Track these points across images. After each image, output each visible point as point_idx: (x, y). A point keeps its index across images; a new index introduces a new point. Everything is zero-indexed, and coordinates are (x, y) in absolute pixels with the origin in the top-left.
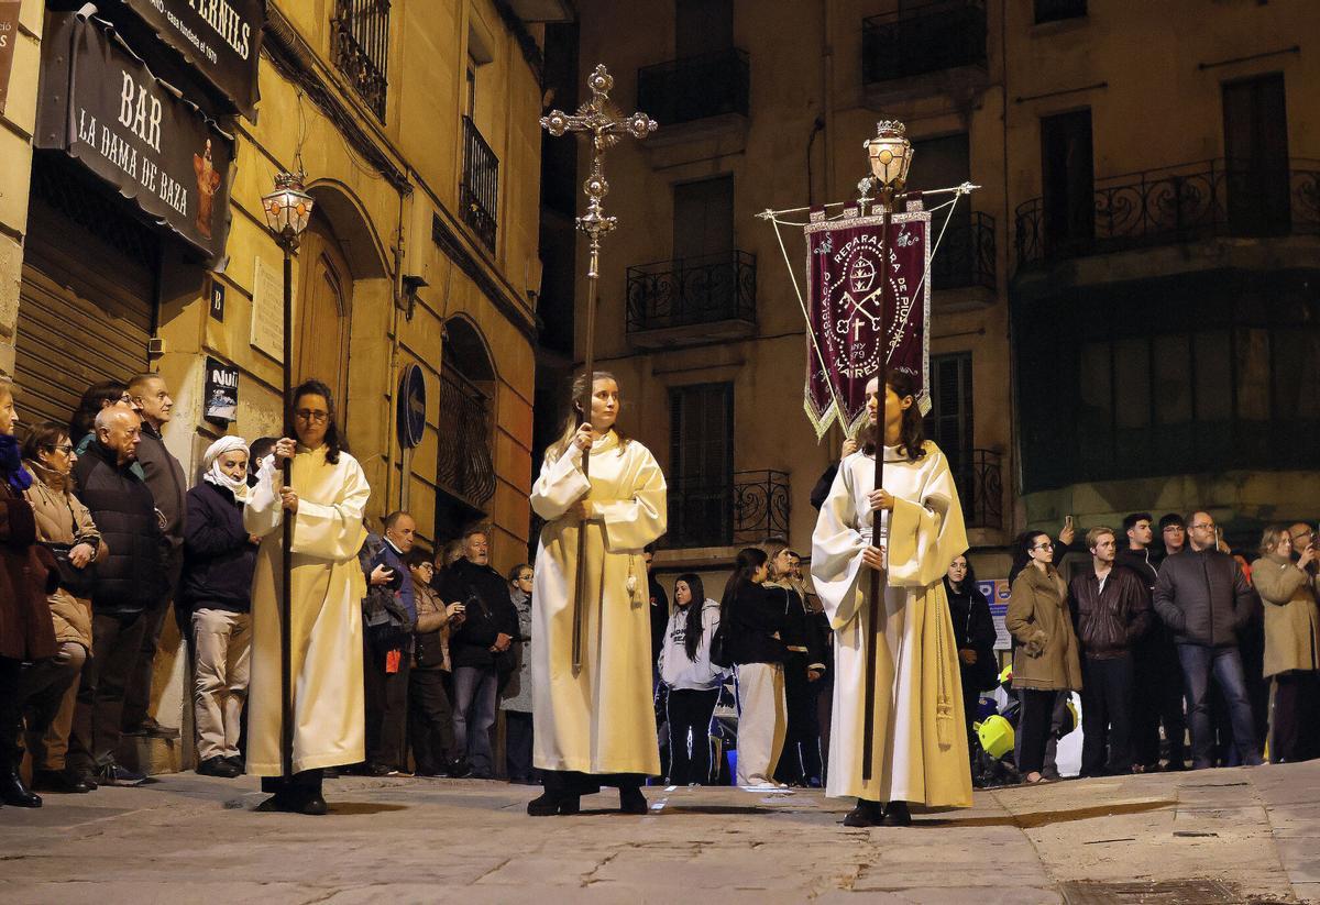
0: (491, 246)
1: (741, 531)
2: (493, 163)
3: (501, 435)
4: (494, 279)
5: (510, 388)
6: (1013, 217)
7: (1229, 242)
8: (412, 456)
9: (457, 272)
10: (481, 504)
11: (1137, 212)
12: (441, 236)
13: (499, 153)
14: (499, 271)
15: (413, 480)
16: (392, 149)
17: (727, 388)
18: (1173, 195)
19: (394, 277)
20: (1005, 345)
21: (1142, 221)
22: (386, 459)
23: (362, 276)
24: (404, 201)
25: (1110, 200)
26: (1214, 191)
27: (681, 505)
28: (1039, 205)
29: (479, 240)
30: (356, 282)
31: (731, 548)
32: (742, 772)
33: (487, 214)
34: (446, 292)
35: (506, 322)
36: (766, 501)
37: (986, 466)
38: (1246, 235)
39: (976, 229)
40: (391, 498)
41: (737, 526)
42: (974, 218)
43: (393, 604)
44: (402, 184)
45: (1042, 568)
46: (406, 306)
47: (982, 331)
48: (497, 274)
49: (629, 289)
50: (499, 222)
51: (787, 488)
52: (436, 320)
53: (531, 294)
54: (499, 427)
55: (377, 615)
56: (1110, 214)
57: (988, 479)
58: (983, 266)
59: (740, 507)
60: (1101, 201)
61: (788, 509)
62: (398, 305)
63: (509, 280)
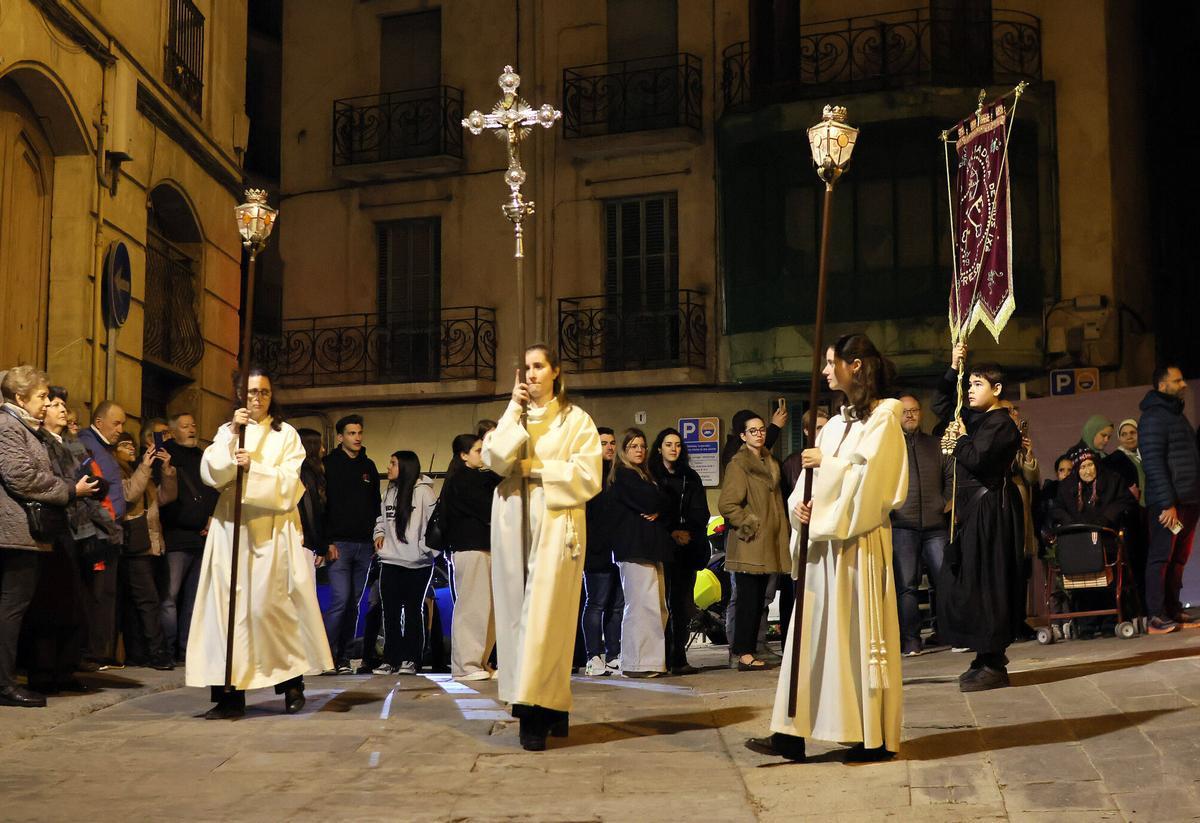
0: (197, 107)
1: (448, 366)
2: (198, 19)
3: (208, 298)
4: (200, 140)
5: (218, 248)
6: (720, 59)
7: (934, 90)
8: (117, 336)
9: (162, 139)
10: (189, 370)
11: (843, 58)
12: (146, 104)
13: (205, 11)
14: (205, 131)
15: (120, 359)
16: (93, 21)
17: (436, 221)
18: (878, 41)
19: (96, 153)
20: (711, 185)
21: (848, 66)
22: (91, 342)
23: (63, 153)
24: (107, 72)
25: (817, 46)
26: (918, 38)
27: (388, 339)
28: (746, 48)
29: (184, 103)
30: (57, 159)
31: (439, 384)
32: (457, 660)
33: (191, 73)
34: (152, 160)
35: (212, 182)
36: (472, 336)
37: (691, 306)
38: (950, 85)
39: (683, 69)
40: (97, 382)
41: (443, 362)
42: (682, 59)
43: (100, 516)
44: (103, 56)
45: (756, 452)
46: (108, 181)
47: (688, 171)
48: (203, 134)
49: (335, 122)
50: (205, 82)
51: (493, 323)
52: (139, 190)
53: (237, 150)
54: (206, 290)
55: (83, 528)
56: (816, 60)
57: (693, 318)
58: (689, 107)
59: (447, 344)
60: (807, 45)
61: (494, 344)
62: (101, 182)
63: (216, 139)
